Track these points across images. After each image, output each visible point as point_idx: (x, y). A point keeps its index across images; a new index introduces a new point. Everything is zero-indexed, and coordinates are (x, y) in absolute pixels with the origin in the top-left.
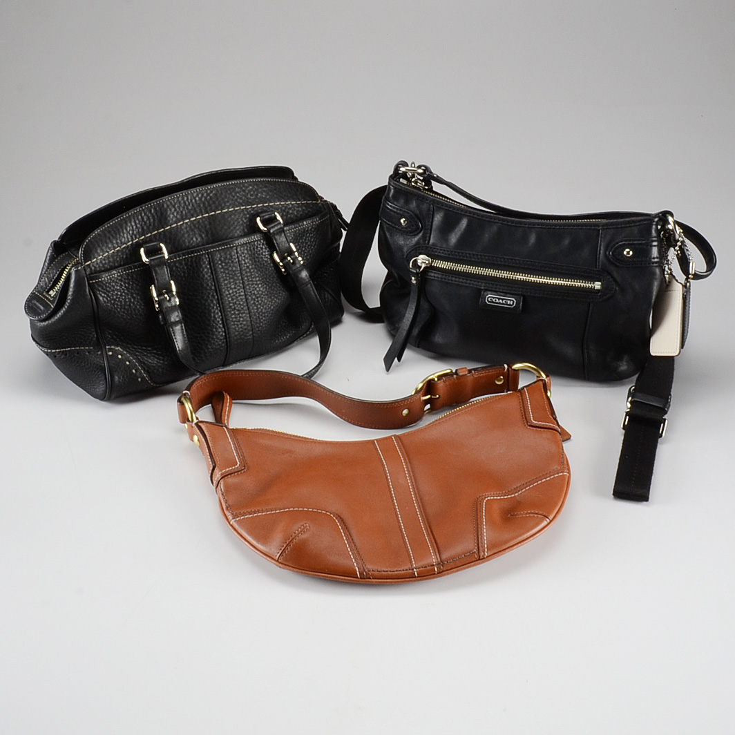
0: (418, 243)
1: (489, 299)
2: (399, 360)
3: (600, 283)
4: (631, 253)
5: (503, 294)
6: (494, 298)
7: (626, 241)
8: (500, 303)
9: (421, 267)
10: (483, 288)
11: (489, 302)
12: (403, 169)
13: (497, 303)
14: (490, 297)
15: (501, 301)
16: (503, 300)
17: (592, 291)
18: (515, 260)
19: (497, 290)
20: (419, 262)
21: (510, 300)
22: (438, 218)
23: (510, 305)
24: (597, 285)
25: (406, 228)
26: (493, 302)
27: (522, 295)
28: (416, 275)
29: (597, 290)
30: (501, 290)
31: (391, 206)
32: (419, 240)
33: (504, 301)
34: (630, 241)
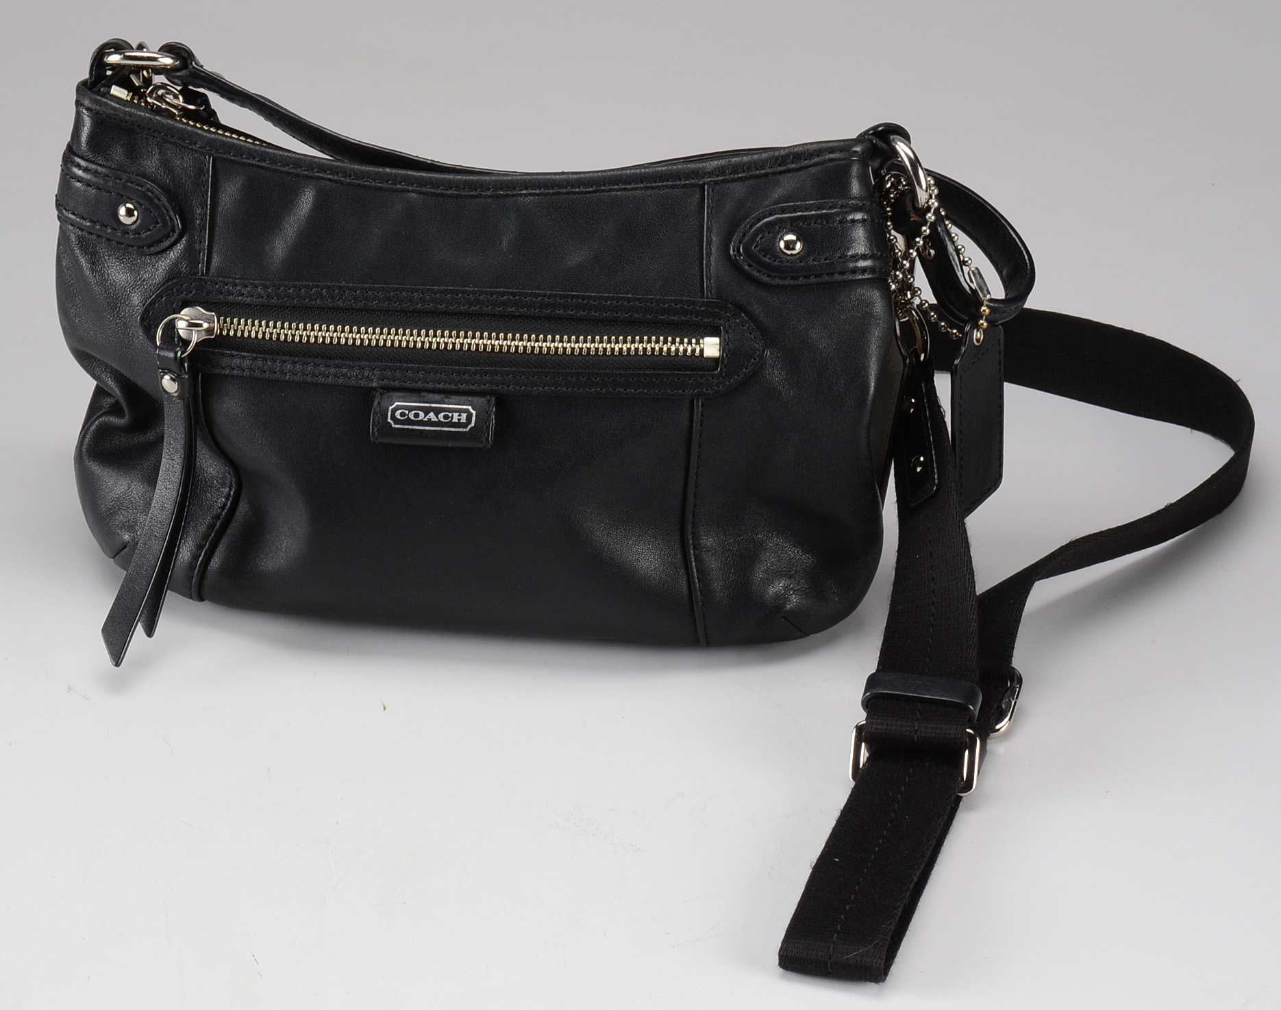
0: (173, 275)
1: (398, 414)
2: (150, 631)
3: (716, 340)
4: (798, 246)
5: (437, 397)
6: (411, 409)
7: (783, 211)
8: (430, 423)
9: (186, 343)
10: (374, 384)
11: (397, 421)
12: (114, 59)
13: (421, 423)
14: (399, 408)
15: (432, 415)
16: (437, 412)
17: (699, 363)
18: (464, 292)
19: (419, 385)
20: (181, 325)
21: (460, 411)
22: (230, 192)
23: (459, 425)
24: (711, 347)
25: (136, 232)
26: (409, 422)
27: (491, 393)
28: (175, 369)
29: (709, 359)
30: (430, 386)
31: (86, 170)
32: (176, 264)
33: (441, 416)
34: (795, 209)
